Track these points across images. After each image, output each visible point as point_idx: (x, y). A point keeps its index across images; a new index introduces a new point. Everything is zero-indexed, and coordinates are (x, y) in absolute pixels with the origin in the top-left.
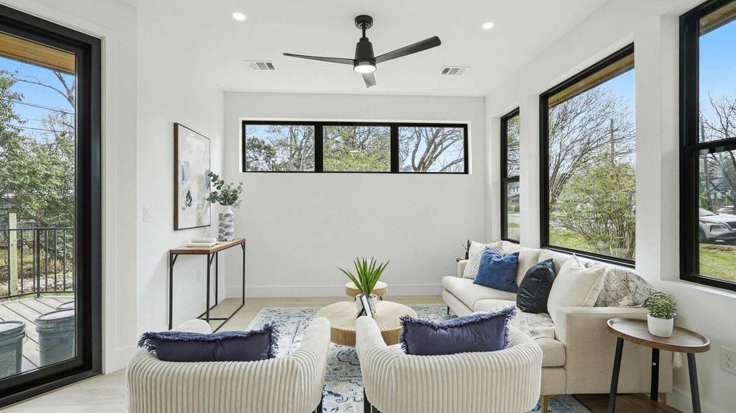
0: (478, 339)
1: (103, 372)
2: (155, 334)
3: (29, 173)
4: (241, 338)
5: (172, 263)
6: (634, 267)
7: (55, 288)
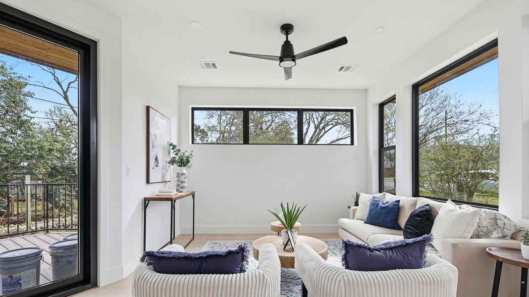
0: (406, 259)
1: (98, 286)
2: (153, 252)
3: (38, 147)
4: (221, 256)
5: (146, 207)
6: (498, 210)
7: (60, 226)
